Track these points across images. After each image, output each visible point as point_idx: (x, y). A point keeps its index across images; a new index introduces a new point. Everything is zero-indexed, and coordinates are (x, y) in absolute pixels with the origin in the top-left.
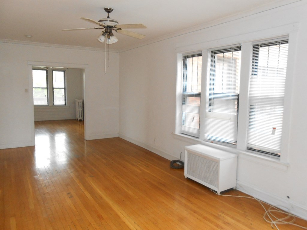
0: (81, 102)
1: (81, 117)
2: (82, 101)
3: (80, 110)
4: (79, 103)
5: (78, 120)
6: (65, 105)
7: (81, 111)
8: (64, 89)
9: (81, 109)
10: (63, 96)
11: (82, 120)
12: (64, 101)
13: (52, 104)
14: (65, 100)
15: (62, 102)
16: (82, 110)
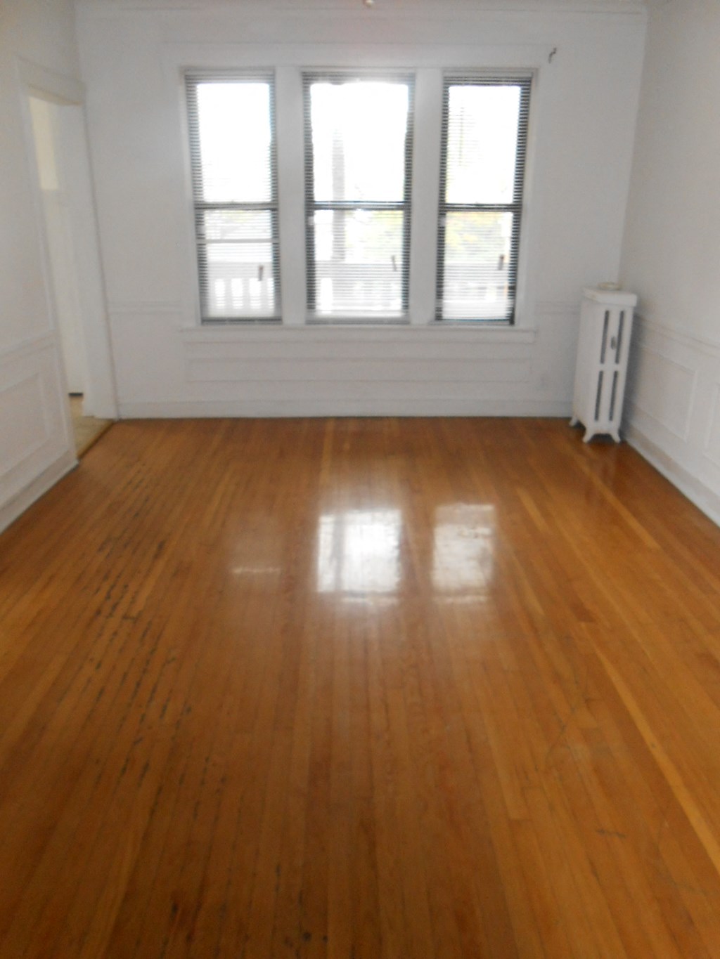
0: (622, 314)
1: (611, 418)
2: (628, 302)
3: (610, 367)
4: (607, 314)
5: (587, 437)
6: (511, 319)
7: (616, 374)
8: (509, 216)
9: (617, 361)
10: (502, 258)
11: (616, 438)
12: (506, 291)
13: (431, 314)
14: (513, 289)
15: (494, 303)
16: (622, 368)
